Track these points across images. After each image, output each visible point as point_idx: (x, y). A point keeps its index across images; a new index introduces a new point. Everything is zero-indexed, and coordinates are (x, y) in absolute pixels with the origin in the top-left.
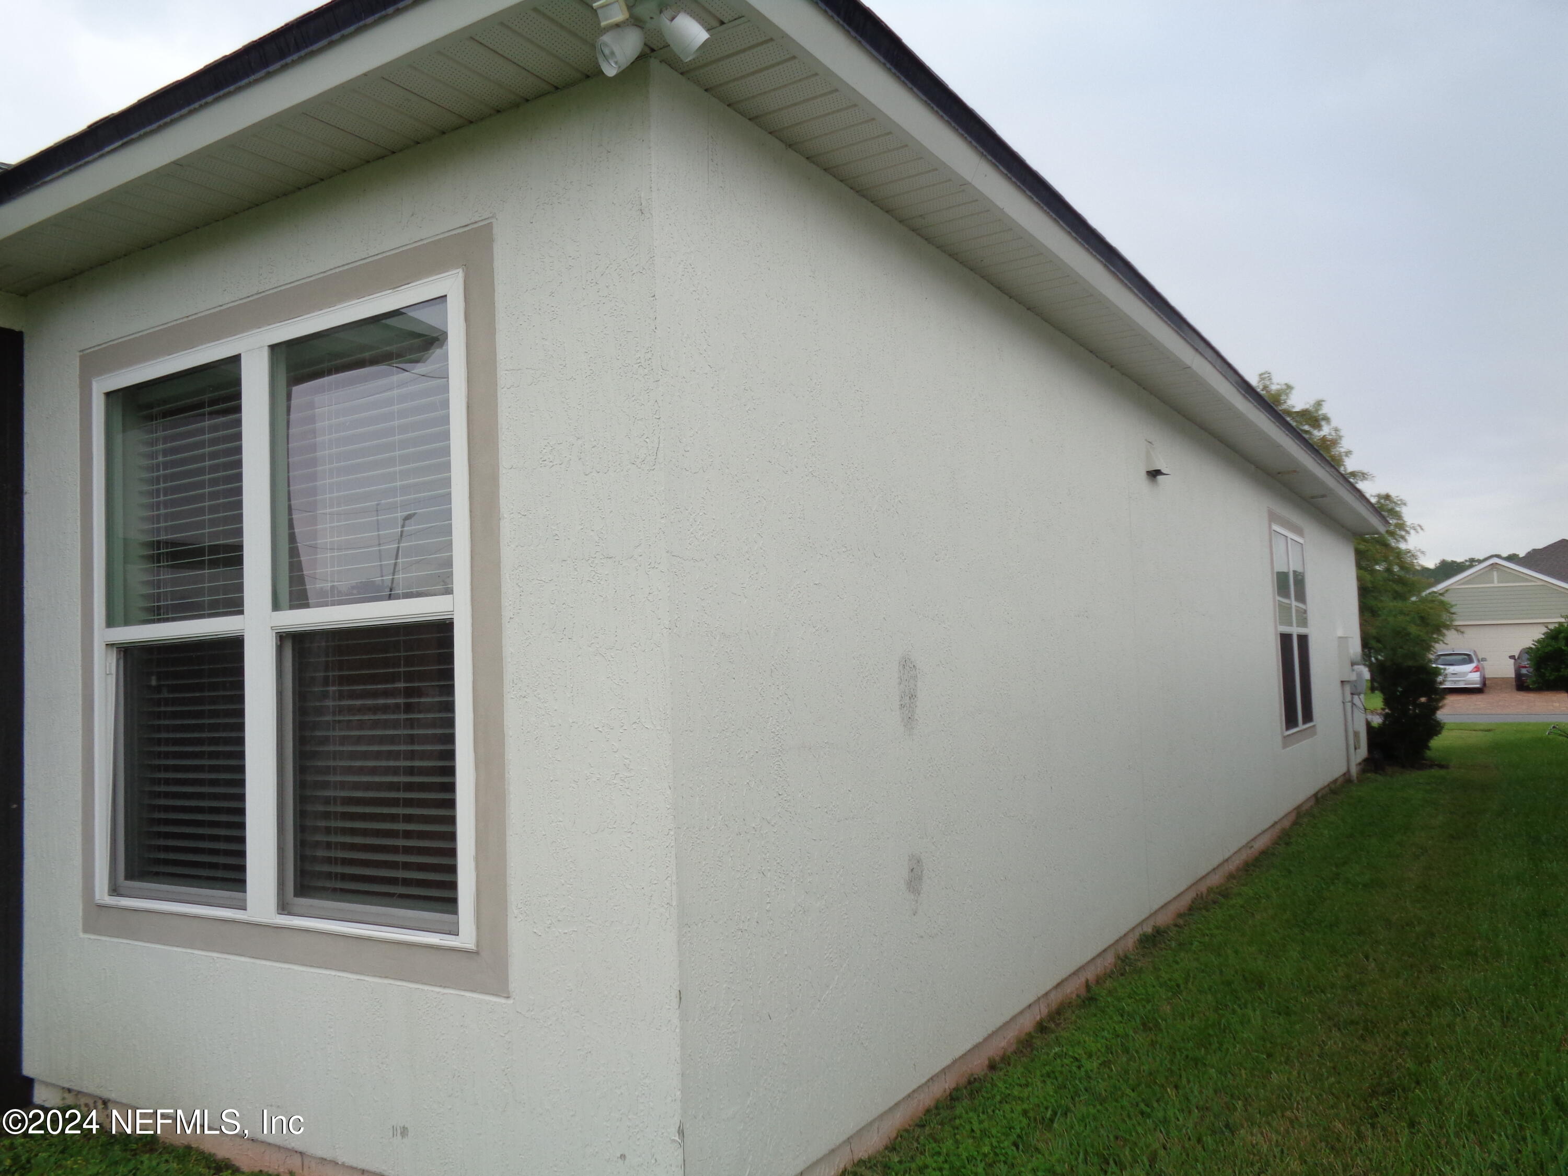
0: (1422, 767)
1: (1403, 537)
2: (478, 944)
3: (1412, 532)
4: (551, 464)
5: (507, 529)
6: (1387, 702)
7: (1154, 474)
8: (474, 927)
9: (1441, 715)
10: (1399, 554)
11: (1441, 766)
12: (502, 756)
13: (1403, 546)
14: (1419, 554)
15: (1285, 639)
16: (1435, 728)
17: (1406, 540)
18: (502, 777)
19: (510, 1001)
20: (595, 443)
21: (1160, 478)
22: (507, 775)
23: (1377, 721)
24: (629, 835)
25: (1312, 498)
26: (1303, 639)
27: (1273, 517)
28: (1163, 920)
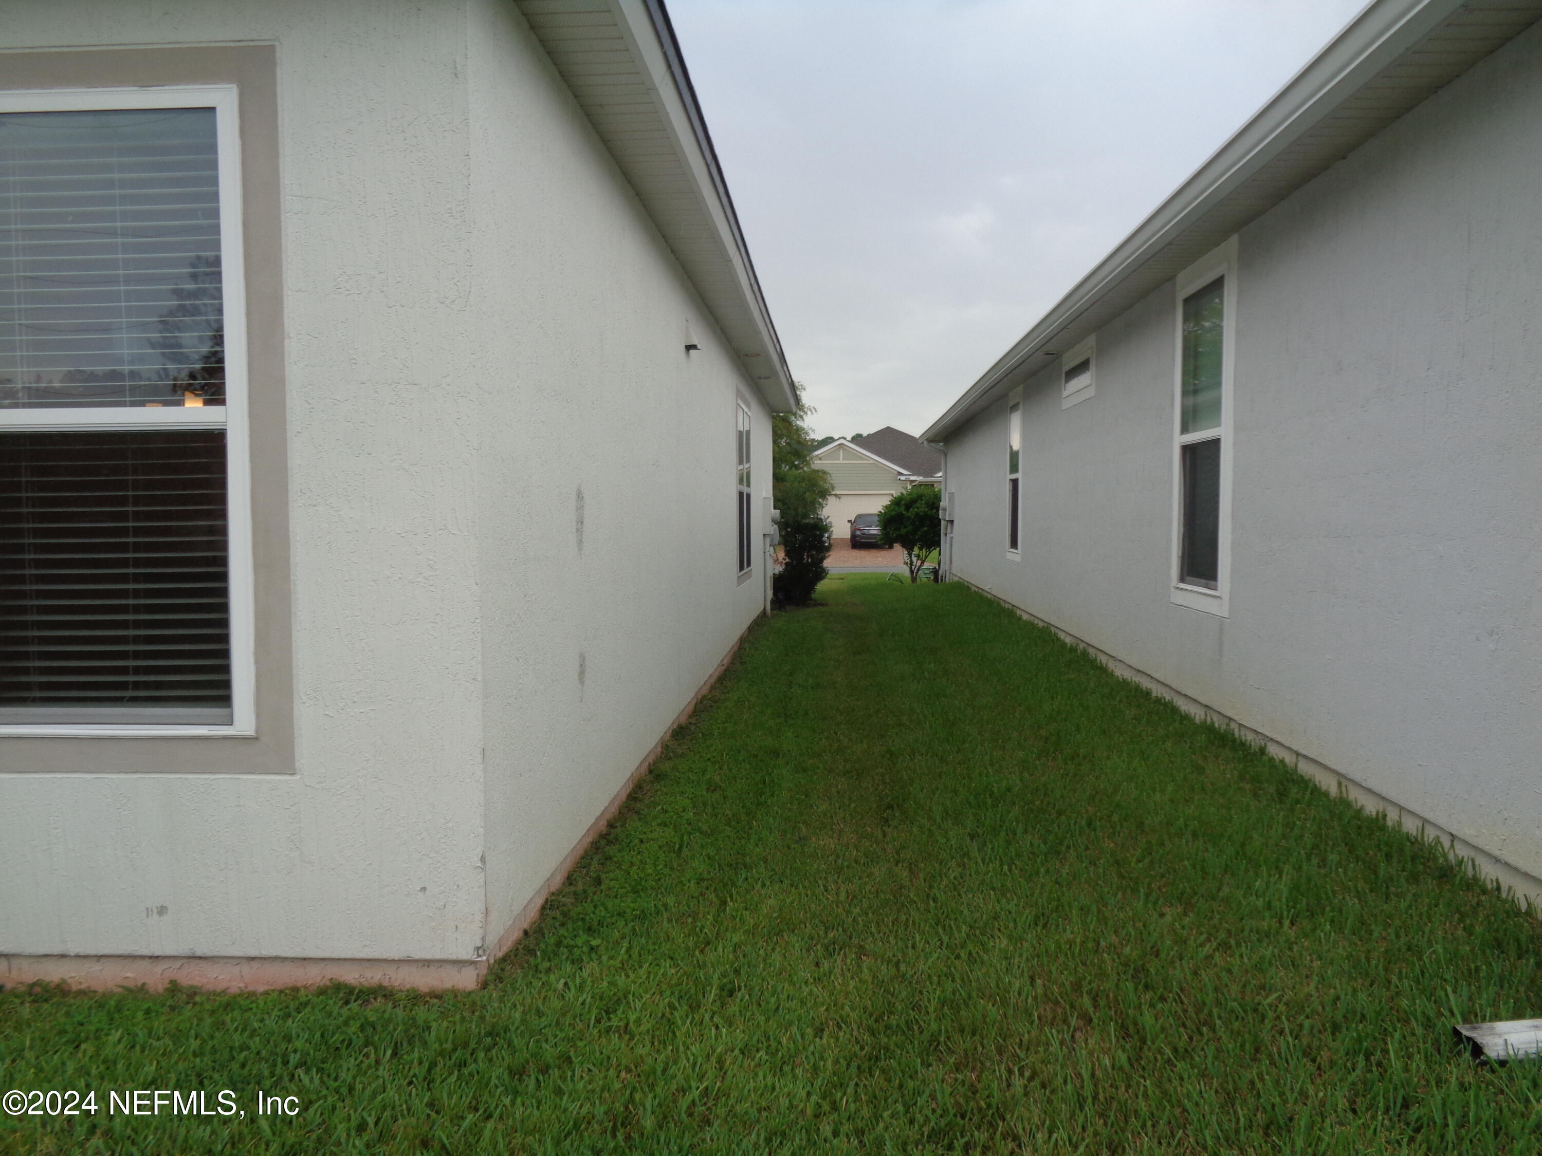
0: (808, 606)
1: (801, 417)
2: (257, 731)
3: (809, 412)
4: (348, 292)
5: (293, 347)
6: (788, 553)
7: (689, 348)
8: (253, 716)
9: (827, 563)
10: (799, 430)
11: (821, 605)
12: (287, 559)
13: (799, 423)
14: (810, 431)
15: (741, 494)
16: (820, 574)
17: (803, 420)
18: (286, 577)
19: (298, 777)
20: (400, 279)
21: (692, 352)
22: (292, 577)
23: (779, 569)
24: (433, 625)
25: (760, 378)
26: (748, 496)
27: (739, 394)
28: (683, 720)
